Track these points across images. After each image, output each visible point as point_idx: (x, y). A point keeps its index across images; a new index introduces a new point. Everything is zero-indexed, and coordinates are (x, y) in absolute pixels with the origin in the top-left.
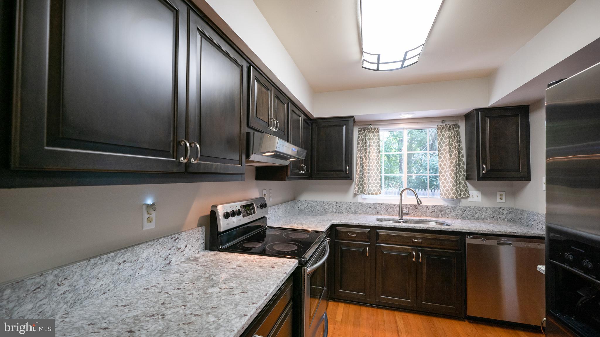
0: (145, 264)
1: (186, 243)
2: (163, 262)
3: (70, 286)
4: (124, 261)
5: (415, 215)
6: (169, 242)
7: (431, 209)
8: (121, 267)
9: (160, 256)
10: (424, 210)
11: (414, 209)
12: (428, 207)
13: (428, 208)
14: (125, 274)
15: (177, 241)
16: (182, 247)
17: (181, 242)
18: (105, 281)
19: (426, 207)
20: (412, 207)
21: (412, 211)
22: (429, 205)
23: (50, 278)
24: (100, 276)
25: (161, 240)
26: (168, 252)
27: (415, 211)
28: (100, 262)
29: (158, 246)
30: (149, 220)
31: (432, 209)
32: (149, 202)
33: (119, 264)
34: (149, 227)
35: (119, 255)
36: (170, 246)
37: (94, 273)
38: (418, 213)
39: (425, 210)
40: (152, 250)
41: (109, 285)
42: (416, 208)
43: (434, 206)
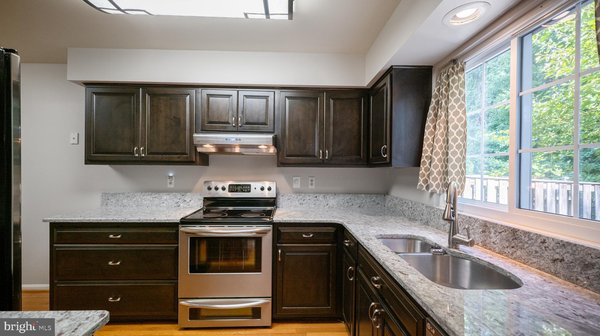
0: (165, 202)
1: (190, 199)
2: (175, 204)
3: (136, 199)
4: (155, 197)
5: (512, 254)
6: (179, 196)
7: (553, 249)
8: (154, 199)
9: (173, 201)
10: (534, 248)
11: (511, 239)
12: (544, 242)
13: (546, 245)
14: (156, 202)
15: (184, 196)
16: (188, 200)
17: (187, 197)
18: (148, 202)
19: (539, 241)
20: (507, 232)
21: (507, 244)
22: (548, 238)
23: (131, 195)
24: (146, 200)
25: (174, 193)
26: (178, 200)
27: (513, 245)
28: (146, 194)
29: (172, 195)
30: (170, 183)
31: (558, 251)
32: (171, 175)
33: (153, 198)
34: (169, 186)
35: (153, 194)
36: (179, 197)
37: (144, 197)
38: (519, 253)
39: (538, 249)
40: (168, 197)
41: (149, 205)
42: (516, 239)
43: (564, 245)
